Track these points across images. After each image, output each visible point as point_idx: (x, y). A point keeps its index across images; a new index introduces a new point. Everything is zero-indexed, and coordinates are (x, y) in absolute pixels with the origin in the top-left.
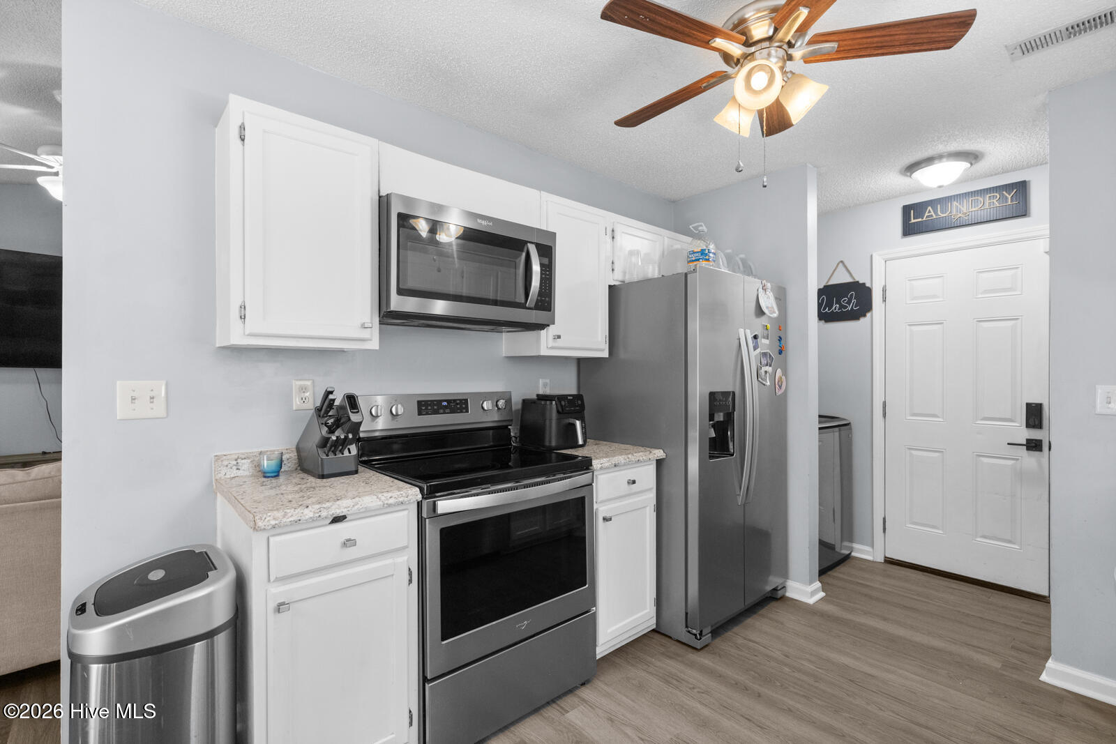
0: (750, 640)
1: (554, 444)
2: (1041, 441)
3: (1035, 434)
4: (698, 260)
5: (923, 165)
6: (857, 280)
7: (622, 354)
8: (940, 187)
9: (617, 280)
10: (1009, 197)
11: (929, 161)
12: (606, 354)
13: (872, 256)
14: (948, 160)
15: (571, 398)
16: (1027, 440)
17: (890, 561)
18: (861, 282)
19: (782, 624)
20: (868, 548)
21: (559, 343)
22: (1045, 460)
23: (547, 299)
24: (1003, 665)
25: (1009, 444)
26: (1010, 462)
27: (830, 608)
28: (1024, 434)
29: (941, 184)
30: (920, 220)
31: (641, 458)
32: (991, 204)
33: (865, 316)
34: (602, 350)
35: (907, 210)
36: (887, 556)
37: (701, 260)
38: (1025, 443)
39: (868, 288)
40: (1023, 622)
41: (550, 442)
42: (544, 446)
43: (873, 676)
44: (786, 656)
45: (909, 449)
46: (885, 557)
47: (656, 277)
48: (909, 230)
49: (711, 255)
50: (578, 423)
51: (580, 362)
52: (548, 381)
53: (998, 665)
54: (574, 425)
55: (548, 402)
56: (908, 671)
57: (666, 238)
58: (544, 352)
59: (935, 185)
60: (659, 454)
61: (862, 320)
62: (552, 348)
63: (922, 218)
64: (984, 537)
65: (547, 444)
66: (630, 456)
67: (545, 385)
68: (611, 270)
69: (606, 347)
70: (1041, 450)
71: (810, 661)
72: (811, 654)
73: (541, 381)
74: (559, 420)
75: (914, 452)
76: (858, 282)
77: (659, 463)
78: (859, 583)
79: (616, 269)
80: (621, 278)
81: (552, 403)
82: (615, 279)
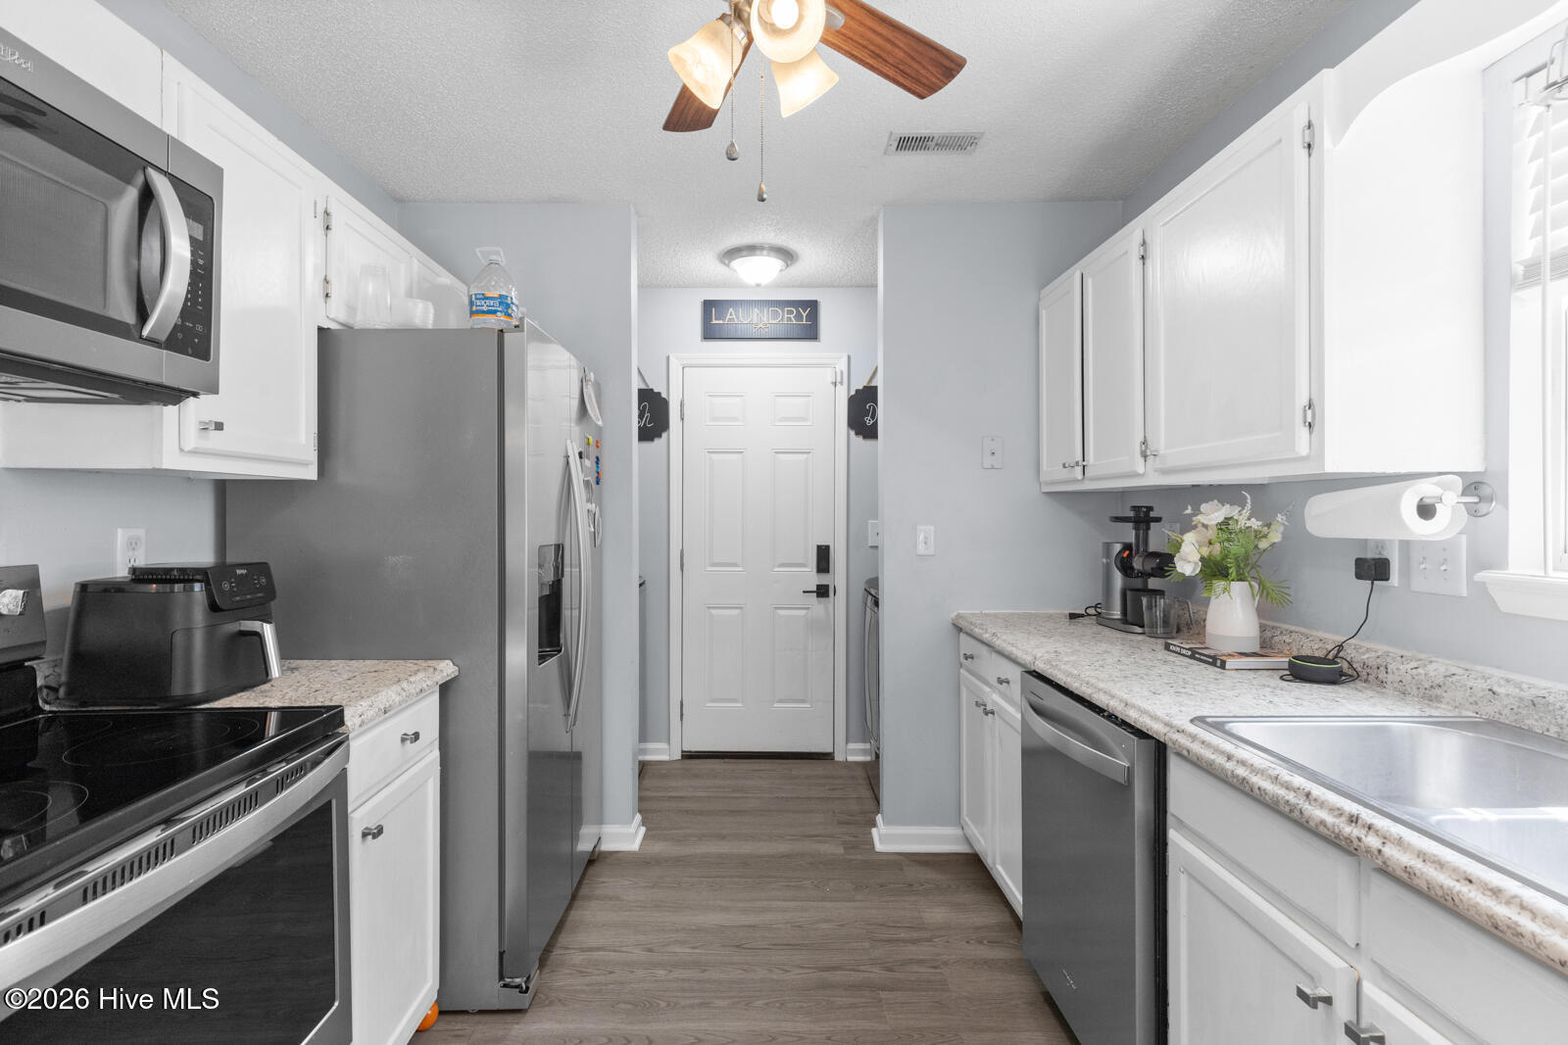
0: (591, 950)
1: (198, 689)
2: (828, 586)
3: (824, 579)
4: (494, 312)
5: (744, 253)
6: (651, 387)
7: (343, 476)
8: (758, 285)
9: (333, 320)
10: (804, 315)
11: (752, 249)
12: (311, 474)
13: (668, 358)
14: (768, 255)
15: (244, 572)
16: (818, 586)
17: (688, 756)
18: (656, 391)
19: (618, 899)
20: (664, 746)
21: (215, 440)
22: (831, 607)
23: (199, 328)
24: (845, 848)
25: (804, 592)
26: (803, 612)
27: (658, 848)
28: (813, 580)
29: (759, 282)
30: (721, 322)
31: (424, 686)
32: (787, 318)
33: (660, 436)
34: (305, 464)
35: (708, 306)
36: (685, 749)
37: (498, 314)
38: (815, 589)
39: (664, 399)
40: (830, 789)
41: (189, 683)
42: (165, 699)
43: (754, 926)
44: (650, 950)
45: (709, 608)
46: (683, 752)
47: (430, 327)
48: (710, 333)
49: (514, 308)
50: (268, 631)
51: (224, 490)
52: (141, 533)
53: (840, 850)
54: (259, 636)
55: (178, 587)
56: (779, 900)
57: (416, 261)
58: (171, 461)
59: (752, 282)
60: (447, 669)
61: (657, 441)
62: (194, 452)
63: (724, 320)
64: (781, 701)
65: (177, 690)
66: (404, 684)
67: (132, 544)
68: (322, 295)
69: (312, 456)
70: (828, 596)
71: (682, 943)
72: (677, 931)
73: (121, 536)
74: (211, 629)
75: (714, 612)
76: (652, 390)
77: (445, 689)
78: (674, 797)
79: (334, 295)
80: (342, 317)
81: (192, 589)
82: (333, 315)
